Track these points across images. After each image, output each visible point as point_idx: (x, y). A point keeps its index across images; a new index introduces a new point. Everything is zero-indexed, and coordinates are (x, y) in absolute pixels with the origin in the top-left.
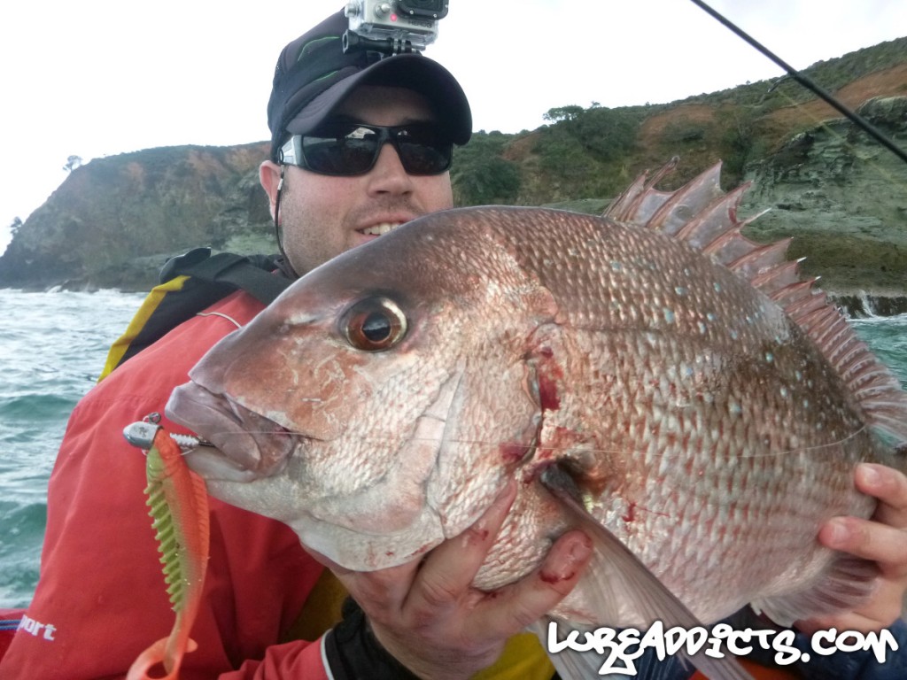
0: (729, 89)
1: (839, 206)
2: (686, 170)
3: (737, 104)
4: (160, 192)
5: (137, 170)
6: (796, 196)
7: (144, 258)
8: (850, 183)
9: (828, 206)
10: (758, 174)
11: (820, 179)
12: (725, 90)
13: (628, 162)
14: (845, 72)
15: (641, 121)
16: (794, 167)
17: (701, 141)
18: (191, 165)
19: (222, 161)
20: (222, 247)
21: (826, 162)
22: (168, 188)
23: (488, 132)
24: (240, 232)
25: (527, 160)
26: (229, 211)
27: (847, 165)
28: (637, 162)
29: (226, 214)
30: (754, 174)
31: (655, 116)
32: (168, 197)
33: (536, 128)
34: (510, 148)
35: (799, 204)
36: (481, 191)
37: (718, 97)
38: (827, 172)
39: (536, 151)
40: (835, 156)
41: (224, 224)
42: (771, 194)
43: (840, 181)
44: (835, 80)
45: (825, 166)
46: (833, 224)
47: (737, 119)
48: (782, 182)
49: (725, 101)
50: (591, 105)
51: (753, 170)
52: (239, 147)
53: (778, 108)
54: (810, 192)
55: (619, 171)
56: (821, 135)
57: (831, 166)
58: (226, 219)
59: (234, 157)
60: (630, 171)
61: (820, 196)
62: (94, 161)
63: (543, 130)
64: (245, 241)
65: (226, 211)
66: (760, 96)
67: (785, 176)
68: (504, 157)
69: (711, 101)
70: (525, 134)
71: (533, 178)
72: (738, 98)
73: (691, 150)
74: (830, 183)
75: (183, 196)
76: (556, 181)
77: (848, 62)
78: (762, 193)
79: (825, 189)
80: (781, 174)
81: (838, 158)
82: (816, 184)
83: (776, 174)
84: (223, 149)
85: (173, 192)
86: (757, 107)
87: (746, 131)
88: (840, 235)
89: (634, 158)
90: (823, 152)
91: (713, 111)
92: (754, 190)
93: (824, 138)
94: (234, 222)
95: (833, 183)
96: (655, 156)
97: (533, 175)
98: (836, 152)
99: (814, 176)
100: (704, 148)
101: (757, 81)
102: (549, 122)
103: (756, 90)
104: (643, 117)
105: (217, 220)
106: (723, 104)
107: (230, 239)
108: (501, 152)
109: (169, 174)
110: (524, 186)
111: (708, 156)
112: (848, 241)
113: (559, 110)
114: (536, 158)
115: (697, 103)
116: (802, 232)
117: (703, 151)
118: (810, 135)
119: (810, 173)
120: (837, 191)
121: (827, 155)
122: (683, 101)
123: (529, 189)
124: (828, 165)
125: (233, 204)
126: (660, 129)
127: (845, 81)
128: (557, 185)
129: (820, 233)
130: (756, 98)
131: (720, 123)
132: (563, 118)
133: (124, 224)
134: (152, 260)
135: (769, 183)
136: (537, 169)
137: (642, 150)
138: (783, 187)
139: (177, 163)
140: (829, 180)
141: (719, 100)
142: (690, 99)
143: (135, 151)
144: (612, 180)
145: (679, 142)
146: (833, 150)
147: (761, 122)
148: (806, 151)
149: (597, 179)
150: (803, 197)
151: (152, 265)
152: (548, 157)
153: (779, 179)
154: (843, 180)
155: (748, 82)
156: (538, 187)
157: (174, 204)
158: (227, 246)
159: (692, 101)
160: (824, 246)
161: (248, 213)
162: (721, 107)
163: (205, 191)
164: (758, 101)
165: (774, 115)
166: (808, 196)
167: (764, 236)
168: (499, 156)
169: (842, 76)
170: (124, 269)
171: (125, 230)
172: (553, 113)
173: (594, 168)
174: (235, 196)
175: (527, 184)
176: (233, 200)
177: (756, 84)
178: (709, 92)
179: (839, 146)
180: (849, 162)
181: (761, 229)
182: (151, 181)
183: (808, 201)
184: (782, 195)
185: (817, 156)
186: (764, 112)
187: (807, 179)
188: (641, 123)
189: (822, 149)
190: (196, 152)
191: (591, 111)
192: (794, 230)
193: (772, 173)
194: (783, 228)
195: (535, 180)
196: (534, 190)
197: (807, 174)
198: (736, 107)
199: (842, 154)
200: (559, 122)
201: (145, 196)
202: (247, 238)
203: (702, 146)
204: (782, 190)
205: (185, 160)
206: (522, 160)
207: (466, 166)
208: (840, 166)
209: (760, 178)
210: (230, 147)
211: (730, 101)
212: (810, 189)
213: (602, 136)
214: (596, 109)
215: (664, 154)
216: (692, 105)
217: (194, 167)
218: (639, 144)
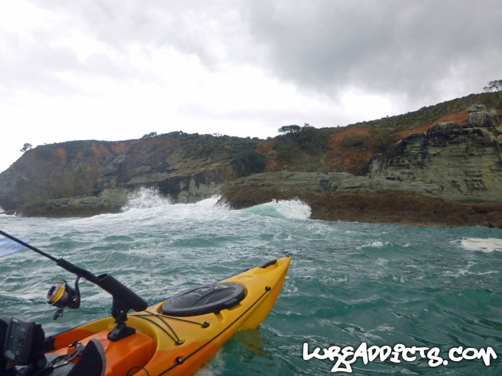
0: (378, 120)
1: (420, 178)
2: (355, 160)
3: (381, 127)
4: (73, 165)
5: (62, 152)
6: (397, 173)
7: (54, 200)
8: (426, 166)
9: (414, 178)
10: (379, 161)
11: (410, 164)
12: (376, 120)
13: (324, 156)
14: (437, 113)
15: (332, 134)
16: (396, 157)
17: (362, 145)
18: (93, 151)
19: (110, 149)
20: (99, 195)
21: (413, 155)
22: (78, 163)
23: (251, 138)
24: (109, 187)
25: (270, 153)
26: (106, 175)
27: (423, 157)
28: (329, 155)
29: (105, 177)
30: (377, 161)
31: (339, 132)
32: (77, 168)
33: (275, 136)
34: (261, 146)
35: (399, 177)
36: (244, 168)
37: (372, 124)
38: (413, 160)
39: (274, 148)
40: (417, 152)
41: (103, 182)
42: (385, 172)
43: (421, 165)
44: (432, 117)
45: (412, 157)
46: (410, 187)
47: (381, 135)
48: (390, 165)
49: (375, 125)
50: (304, 125)
51: (376, 159)
52: (120, 142)
53: (403, 130)
54: (404, 171)
55: (320, 160)
56: (410, 141)
57: (415, 157)
58: (104, 180)
59: (117, 147)
60: (325, 160)
61: (410, 173)
62: (39, 147)
63: (278, 137)
64: (111, 192)
65: (105, 176)
66: (394, 123)
67: (392, 162)
68: (257, 151)
69: (368, 126)
70: (269, 138)
71: (273, 162)
72: (382, 124)
73: (357, 150)
74: (415, 166)
75: (86, 168)
76: (285, 164)
77: (438, 108)
78: (381, 171)
79: (413, 169)
80: (389, 161)
81: (418, 153)
82: (408, 167)
83: (387, 161)
84: (111, 142)
85: (81, 165)
86: (391, 129)
87: (386, 141)
88: (413, 193)
89: (328, 153)
90: (411, 150)
91: (369, 130)
92: (377, 169)
93: (412, 142)
94: (109, 182)
95: (417, 166)
96: (339, 153)
97: (272, 161)
98: (417, 150)
99: (407, 162)
100: (364, 149)
101: (392, 116)
102: (282, 134)
103: (392, 120)
104: (333, 133)
105: (99, 180)
106: (375, 127)
107: (103, 191)
108: (255, 148)
109: (79, 155)
110: (268, 167)
111: (367, 153)
112: (416, 197)
113: (287, 127)
114: (274, 152)
115: (360, 126)
116: (392, 191)
117: (364, 151)
118: (405, 141)
119: (405, 161)
120: (419, 171)
121: (413, 152)
122: (354, 125)
123: (270, 168)
124: (414, 156)
125: (109, 172)
126: (341, 139)
127: (436, 117)
128: (285, 166)
129: (402, 192)
130: (391, 124)
131: (372, 136)
132: (289, 131)
133: (51, 182)
134: (58, 201)
135: (384, 166)
136: (275, 157)
137: (332, 149)
138: (391, 168)
139: (85, 150)
140: (414, 165)
141: (372, 125)
142: (358, 124)
143: (62, 142)
144: (316, 165)
145: (351, 146)
146: (416, 149)
147: (394, 137)
148: (403, 150)
149: (307, 164)
150: (401, 173)
151: (57, 204)
152: (281, 151)
153: (388, 163)
154: (423, 165)
155: (388, 116)
156: (275, 167)
157: (81, 171)
158: (101, 195)
159: (358, 125)
160: (402, 199)
161: (117, 177)
162: (373, 128)
163: (99, 165)
164: (392, 126)
165: (400, 133)
166: (403, 173)
167: (372, 193)
168: (254, 150)
169: (435, 115)
170: (42, 206)
171: (52, 185)
172: (284, 129)
173: (305, 158)
174: (110, 168)
175: (269, 166)
176: (109, 170)
177: (392, 117)
178: (367, 121)
179: (419, 147)
180: (424, 155)
181: (372, 189)
182: (69, 159)
183: (403, 176)
184: (391, 172)
185: (407, 152)
186: (395, 132)
187: (403, 164)
188: (332, 136)
189: (410, 148)
190: (96, 144)
191: (303, 128)
192: (388, 190)
193: (385, 161)
194: (382, 189)
195: (274, 163)
196: (273, 169)
197: (403, 161)
198: (381, 129)
199: (421, 151)
200: (287, 134)
201: (65, 167)
202: (113, 190)
203: (363, 148)
204: (390, 170)
205: (89, 148)
206: (267, 153)
207: (236, 155)
208: (420, 157)
209: (380, 163)
210: (115, 142)
211: (378, 125)
212: (405, 169)
213: (310, 141)
214: (307, 127)
215: (343, 152)
216: (358, 127)
217: (94, 152)
218: (330, 146)
